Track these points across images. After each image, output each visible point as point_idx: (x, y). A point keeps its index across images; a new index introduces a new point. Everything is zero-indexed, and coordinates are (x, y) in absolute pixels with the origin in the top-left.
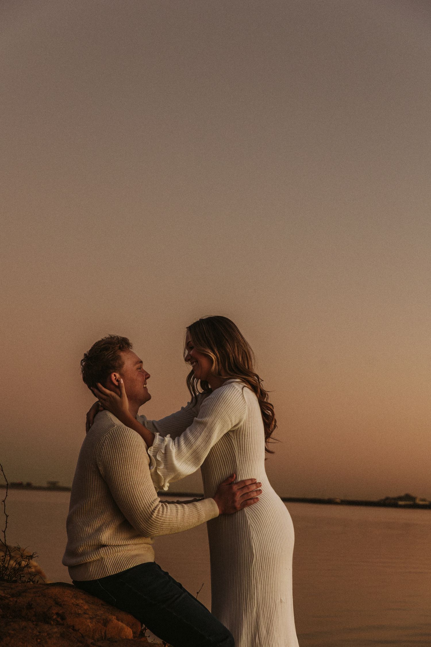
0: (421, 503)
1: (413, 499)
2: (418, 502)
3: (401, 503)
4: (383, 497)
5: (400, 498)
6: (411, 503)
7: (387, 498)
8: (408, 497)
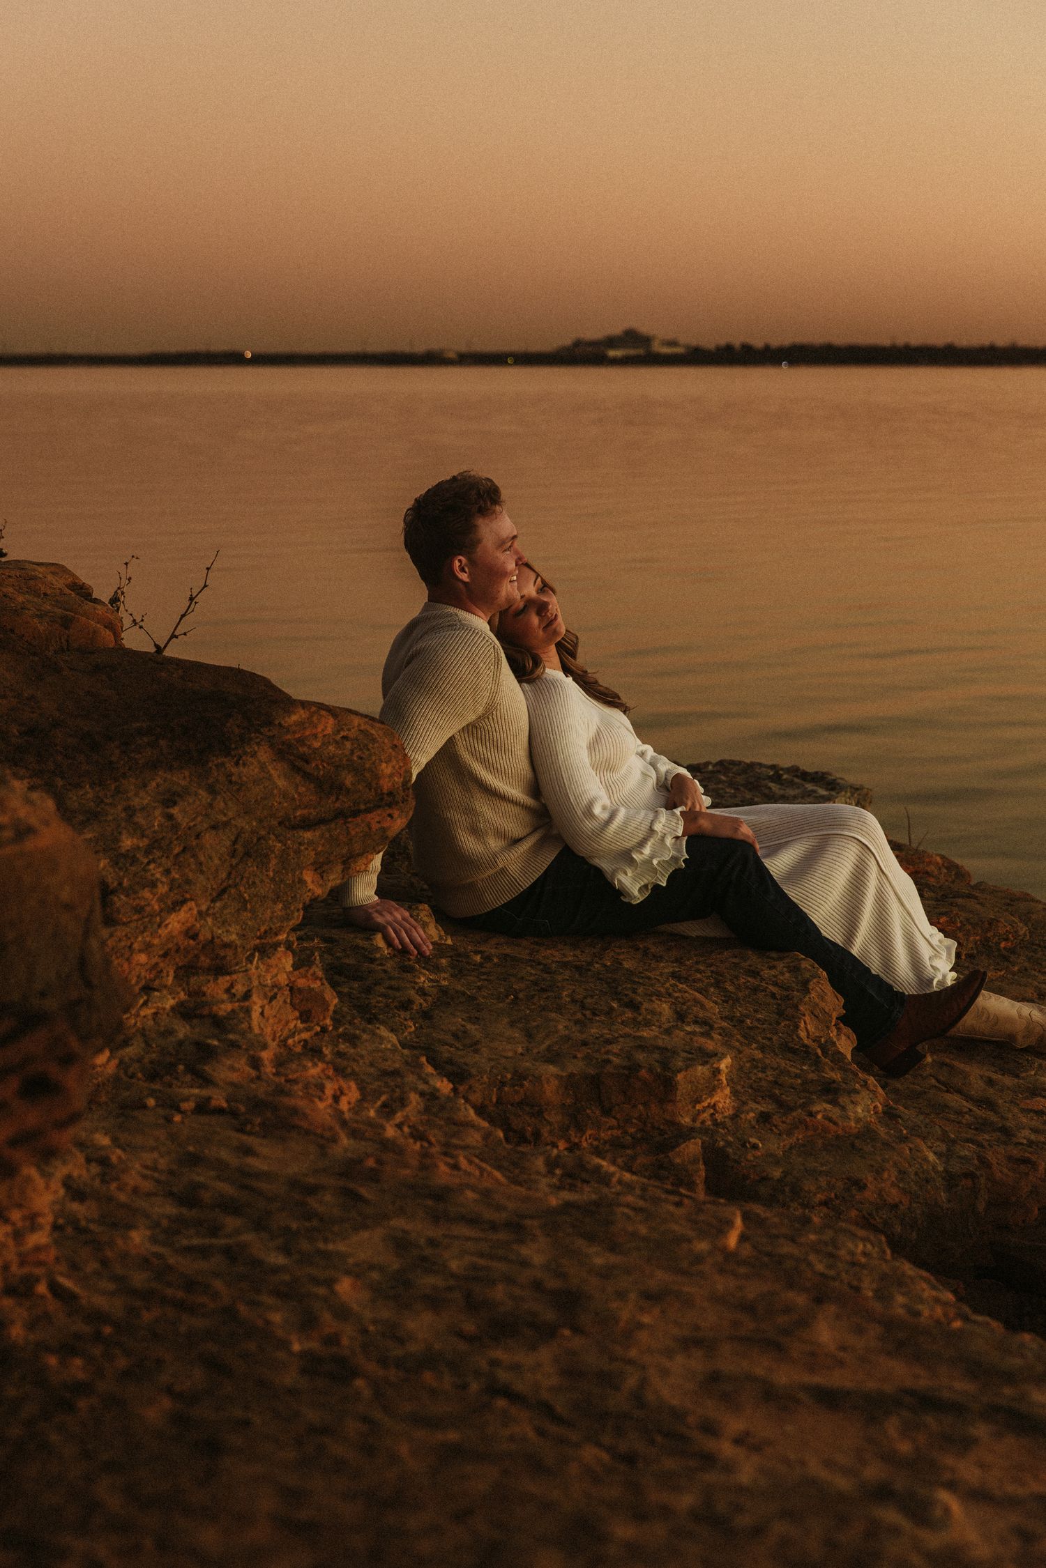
0: (666, 350)
1: (645, 340)
2: (658, 348)
3: (612, 353)
4: (568, 342)
5: (611, 342)
6: (641, 351)
7: (578, 343)
8: (632, 337)
